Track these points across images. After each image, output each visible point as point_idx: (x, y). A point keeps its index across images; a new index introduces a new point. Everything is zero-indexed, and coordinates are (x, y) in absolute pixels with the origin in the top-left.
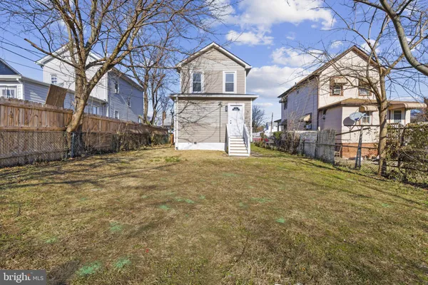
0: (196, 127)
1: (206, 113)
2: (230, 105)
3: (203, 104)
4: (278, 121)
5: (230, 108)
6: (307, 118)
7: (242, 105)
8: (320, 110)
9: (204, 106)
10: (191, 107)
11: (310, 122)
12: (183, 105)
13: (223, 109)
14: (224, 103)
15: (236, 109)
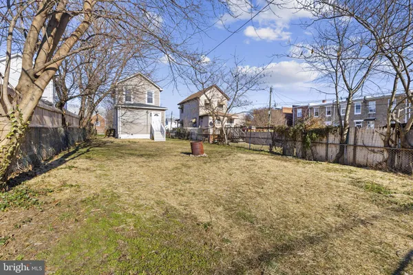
0: (133, 125)
1: (138, 117)
2: (153, 113)
3: (136, 111)
4: (178, 120)
5: (153, 115)
6: (194, 121)
7: (160, 113)
8: (200, 117)
9: (137, 112)
10: (129, 113)
11: (195, 123)
12: (123, 112)
13: (149, 114)
14: (149, 111)
15: (156, 115)
